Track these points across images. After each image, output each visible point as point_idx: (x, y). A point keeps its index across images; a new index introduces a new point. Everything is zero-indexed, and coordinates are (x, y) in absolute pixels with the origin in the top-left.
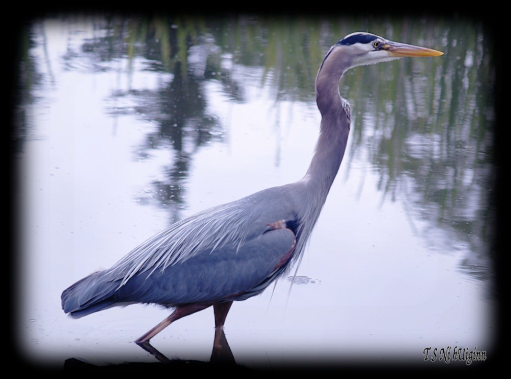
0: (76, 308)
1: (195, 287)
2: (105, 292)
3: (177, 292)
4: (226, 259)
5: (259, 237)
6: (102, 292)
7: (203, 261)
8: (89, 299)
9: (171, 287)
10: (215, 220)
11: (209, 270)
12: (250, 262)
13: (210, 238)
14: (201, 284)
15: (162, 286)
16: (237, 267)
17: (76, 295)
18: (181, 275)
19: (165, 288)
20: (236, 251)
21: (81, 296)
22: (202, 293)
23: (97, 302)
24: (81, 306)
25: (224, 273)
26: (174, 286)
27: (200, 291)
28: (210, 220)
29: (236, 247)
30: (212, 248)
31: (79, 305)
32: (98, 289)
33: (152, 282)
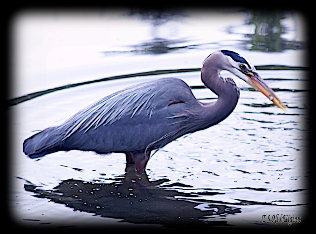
0: (33, 152)
1: (119, 142)
2: (54, 142)
3: (106, 145)
4: (141, 123)
5: (166, 108)
6: (52, 142)
7: (126, 124)
8: (43, 146)
9: (102, 141)
10: (135, 94)
11: (129, 130)
12: (158, 125)
13: (131, 106)
14: (123, 140)
15: (95, 140)
16: (149, 129)
17: (33, 143)
18: (109, 133)
19: (97, 142)
20: (149, 117)
21: (37, 144)
22: (123, 146)
23: (48, 149)
24: (36, 151)
25: (140, 132)
26: (104, 141)
27: (122, 145)
28: (132, 94)
29: (149, 114)
30: (132, 114)
31: (35, 150)
32: (49, 140)
33: (88, 137)
